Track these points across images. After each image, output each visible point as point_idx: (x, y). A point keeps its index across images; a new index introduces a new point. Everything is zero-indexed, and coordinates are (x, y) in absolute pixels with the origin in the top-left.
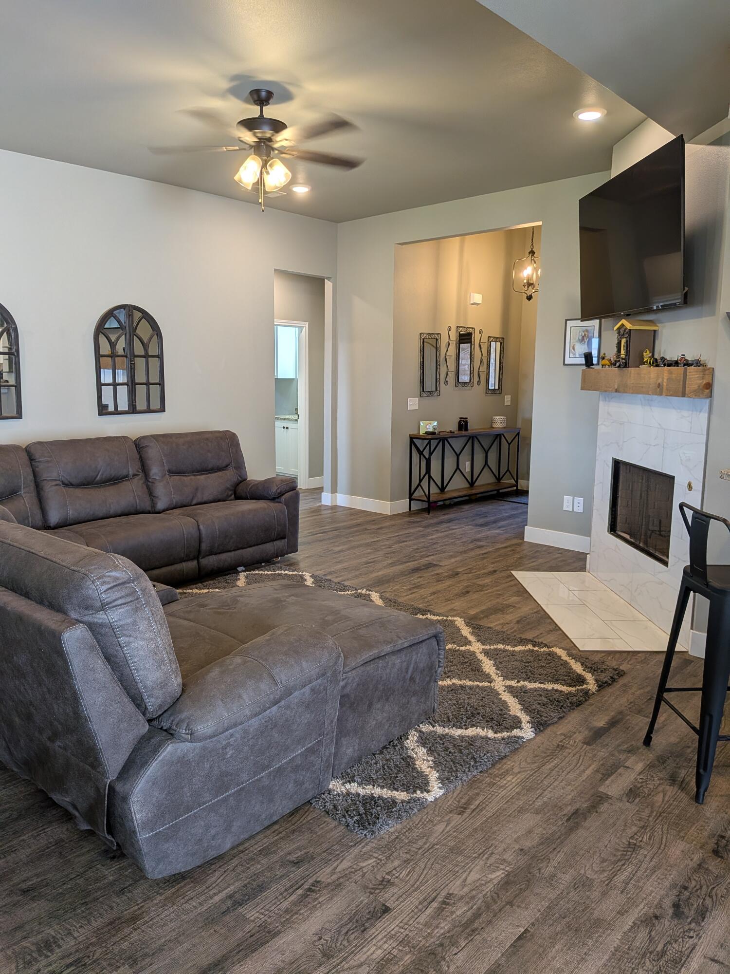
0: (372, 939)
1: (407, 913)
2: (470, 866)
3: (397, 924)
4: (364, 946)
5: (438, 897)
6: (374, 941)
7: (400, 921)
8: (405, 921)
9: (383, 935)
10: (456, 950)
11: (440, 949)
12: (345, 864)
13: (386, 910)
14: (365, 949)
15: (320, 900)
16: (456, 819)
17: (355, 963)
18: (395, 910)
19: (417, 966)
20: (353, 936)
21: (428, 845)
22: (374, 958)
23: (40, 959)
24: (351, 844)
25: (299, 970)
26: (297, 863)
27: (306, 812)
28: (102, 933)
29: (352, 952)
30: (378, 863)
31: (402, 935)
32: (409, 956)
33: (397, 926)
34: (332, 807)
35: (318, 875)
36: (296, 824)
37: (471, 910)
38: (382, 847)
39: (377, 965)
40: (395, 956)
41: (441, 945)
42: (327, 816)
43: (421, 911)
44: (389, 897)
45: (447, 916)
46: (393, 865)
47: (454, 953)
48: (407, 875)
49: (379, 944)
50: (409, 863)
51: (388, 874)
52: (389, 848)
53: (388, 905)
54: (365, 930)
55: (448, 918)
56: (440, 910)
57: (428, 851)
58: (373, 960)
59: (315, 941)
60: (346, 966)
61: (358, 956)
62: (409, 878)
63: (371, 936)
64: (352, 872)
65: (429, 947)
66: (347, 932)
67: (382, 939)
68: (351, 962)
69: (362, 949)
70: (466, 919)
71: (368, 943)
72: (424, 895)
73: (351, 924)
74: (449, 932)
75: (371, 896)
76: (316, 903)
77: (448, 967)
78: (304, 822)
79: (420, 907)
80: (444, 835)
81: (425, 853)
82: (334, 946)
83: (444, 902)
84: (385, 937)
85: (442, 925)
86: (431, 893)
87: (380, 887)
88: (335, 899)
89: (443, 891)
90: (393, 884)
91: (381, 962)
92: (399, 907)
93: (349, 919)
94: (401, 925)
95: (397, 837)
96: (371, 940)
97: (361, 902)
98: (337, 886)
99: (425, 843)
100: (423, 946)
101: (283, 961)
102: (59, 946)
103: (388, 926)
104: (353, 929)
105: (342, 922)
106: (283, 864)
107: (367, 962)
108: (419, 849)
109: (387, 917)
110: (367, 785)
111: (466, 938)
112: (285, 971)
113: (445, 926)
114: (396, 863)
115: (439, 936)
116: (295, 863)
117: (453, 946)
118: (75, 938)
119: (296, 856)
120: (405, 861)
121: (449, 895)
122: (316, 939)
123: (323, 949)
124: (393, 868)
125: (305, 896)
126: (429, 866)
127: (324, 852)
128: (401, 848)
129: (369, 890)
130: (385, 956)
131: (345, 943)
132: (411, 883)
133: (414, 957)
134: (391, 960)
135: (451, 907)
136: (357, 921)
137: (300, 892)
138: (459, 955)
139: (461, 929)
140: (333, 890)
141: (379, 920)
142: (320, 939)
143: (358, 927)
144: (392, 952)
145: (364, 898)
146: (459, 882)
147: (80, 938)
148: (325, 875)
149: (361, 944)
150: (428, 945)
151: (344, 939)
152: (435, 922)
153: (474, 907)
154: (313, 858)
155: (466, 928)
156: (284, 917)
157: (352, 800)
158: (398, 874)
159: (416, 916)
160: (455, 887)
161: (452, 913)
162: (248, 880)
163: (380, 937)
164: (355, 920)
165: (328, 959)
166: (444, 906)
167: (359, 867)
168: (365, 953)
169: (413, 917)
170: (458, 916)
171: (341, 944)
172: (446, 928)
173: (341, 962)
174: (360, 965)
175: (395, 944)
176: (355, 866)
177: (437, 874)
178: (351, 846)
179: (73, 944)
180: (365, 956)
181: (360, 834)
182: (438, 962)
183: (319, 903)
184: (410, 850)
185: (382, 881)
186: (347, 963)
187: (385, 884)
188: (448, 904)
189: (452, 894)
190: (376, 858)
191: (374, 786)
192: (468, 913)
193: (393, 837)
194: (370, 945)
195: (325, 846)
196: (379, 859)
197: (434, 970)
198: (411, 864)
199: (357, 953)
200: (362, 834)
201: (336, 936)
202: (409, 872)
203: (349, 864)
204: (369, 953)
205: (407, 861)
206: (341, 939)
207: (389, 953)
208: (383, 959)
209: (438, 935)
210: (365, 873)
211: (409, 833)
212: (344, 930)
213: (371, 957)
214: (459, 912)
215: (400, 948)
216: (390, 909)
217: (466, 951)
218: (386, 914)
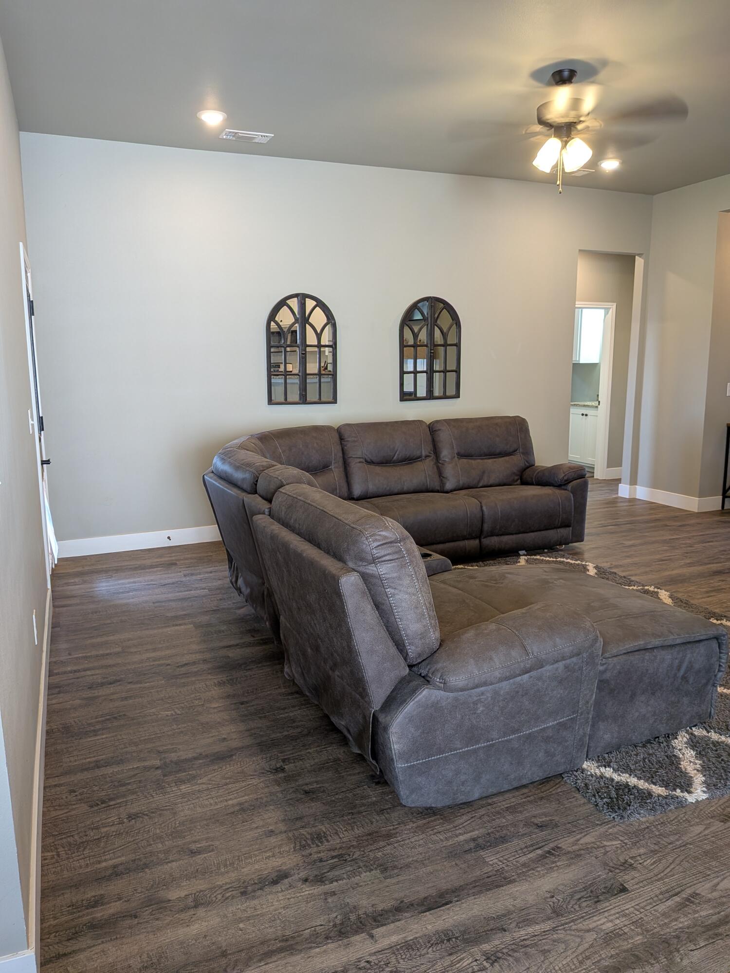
0: (605, 911)
1: (646, 899)
2: (725, 873)
3: (633, 905)
4: (595, 916)
5: (683, 892)
6: (606, 914)
7: (636, 903)
8: (642, 905)
9: (617, 911)
10: (693, 947)
11: (675, 941)
12: (588, 839)
13: (623, 890)
14: (595, 918)
15: (558, 864)
16: (717, 826)
17: (584, 928)
18: (633, 893)
19: (647, 949)
20: (584, 904)
21: (680, 842)
22: (604, 928)
23: (312, 846)
24: (597, 822)
25: (528, 918)
26: (541, 827)
27: (557, 784)
28: (362, 840)
29: (582, 917)
30: (623, 846)
31: (636, 917)
32: (640, 937)
33: (632, 907)
34: (583, 785)
35: (559, 842)
36: (545, 793)
37: (717, 915)
38: (630, 833)
39: (606, 936)
40: (625, 933)
41: (678, 937)
42: (577, 792)
43: (661, 900)
44: (629, 878)
45: (689, 913)
46: (639, 851)
47: (690, 949)
48: (652, 865)
49: (611, 918)
50: (656, 854)
51: (632, 858)
52: (637, 836)
53: (627, 886)
54: (598, 901)
55: (689, 915)
56: (681, 906)
57: (679, 847)
58: (602, 930)
59: (547, 898)
60: (574, 927)
61: (587, 922)
62: (654, 868)
63: (604, 908)
64: (594, 847)
65: (664, 935)
66: (580, 899)
67: (614, 914)
68: (579, 925)
69: (593, 917)
70: (710, 922)
71: (600, 913)
72: (667, 887)
73: (585, 892)
74: (688, 928)
75: (610, 873)
76: (554, 865)
77: (682, 960)
78: (554, 792)
79: (661, 897)
80: (700, 837)
81: (676, 849)
82: (564, 906)
83: (688, 900)
84: (618, 913)
85: (682, 920)
86: (675, 887)
87: (621, 868)
88: (573, 867)
89: (689, 889)
90: (635, 869)
91: (610, 934)
92: (638, 891)
93: (584, 888)
94: (637, 907)
95: (648, 827)
96: (603, 912)
97: (599, 876)
98: (577, 856)
99: (677, 840)
100: (658, 932)
101: (514, 906)
102: (328, 841)
103: (623, 904)
104: (587, 898)
105: (577, 889)
106: (527, 824)
107: (596, 930)
108: (670, 844)
109: (623, 896)
110: (623, 773)
111: (707, 939)
112: (515, 914)
113: (684, 921)
114: (642, 851)
115: (677, 929)
116: (538, 826)
117: (690, 942)
118: (340, 838)
119: (541, 820)
120: (652, 851)
121: (695, 895)
122: (549, 896)
123: (554, 907)
124: (638, 854)
125: (543, 857)
126: (677, 862)
127: (569, 823)
128: (650, 838)
129: (609, 868)
130: (615, 931)
131: (576, 907)
132: (654, 872)
133: (646, 940)
134: (621, 935)
135: (695, 906)
136: (592, 892)
137: (539, 852)
138: (696, 952)
139: (703, 929)
140: (572, 858)
141: (615, 897)
142: (553, 897)
143: (592, 898)
144: (623, 928)
145: (603, 874)
146: (708, 885)
147: (344, 840)
148: (566, 843)
149: (593, 913)
150: (662, 933)
151: (576, 903)
152: (674, 915)
153: (722, 913)
154: (556, 826)
155: (708, 930)
156: (520, 870)
157: (604, 783)
158: (643, 861)
159: (654, 904)
160: (703, 888)
161: (696, 912)
162: (492, 830)
163: (613, 912)
164: (589, 890)
165: (558, 916)
166: (688, 903)
167: (602, 845)
168: (595, 922)
169: (651, 904)
170: (701, 917)
171: (572, 907)
172: (686, 923)
173: (570, 923)
174: (588, 931)
175: (627, 923)
176: (598, 843)
177: (685, 872)
178: (598, 824)
179: (338, 842)
180: (594, 925)
181: (609, 816)
182: (671, 952)
183: (557, 866)
184: (659, 842)
185: (624, 863)
186: (575, 925)
187: (626, 866)
188: (692, 902)
189: (697, 894)
190: (621, 841)
191: (630, 775)
192: (714, 917)
193: (643, 827)
194: (601, 917)
195: (571, 818)
196: (624, 843)
197: (665, 958)
198: (658, 855)
199: (587, 919)
200: (610, 816)
201: (568, 899)
202: (654, 862)
203: (593, 840)
204: (599, 923)
205: (654, 852)
206: (572, 902)
207: (619, 928)
208: (612, 932)
209: (676, 927)
210: (608, 852)
211: (661, 827)
212: (577, 896)
213: (601, 927)
214: (703, 913)
215: (632, 927)
216: (628, 890)
217: (704, 951)
218: (623, 894)
